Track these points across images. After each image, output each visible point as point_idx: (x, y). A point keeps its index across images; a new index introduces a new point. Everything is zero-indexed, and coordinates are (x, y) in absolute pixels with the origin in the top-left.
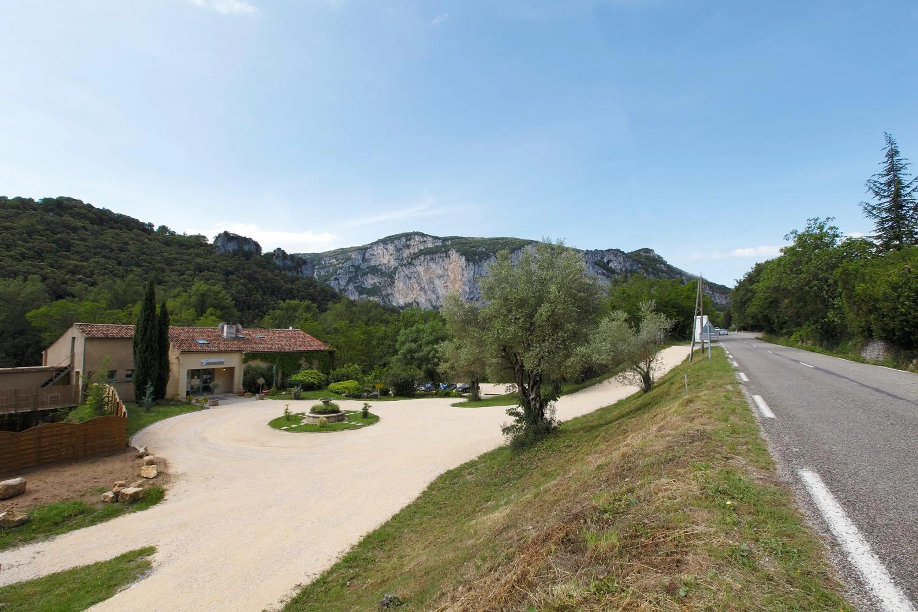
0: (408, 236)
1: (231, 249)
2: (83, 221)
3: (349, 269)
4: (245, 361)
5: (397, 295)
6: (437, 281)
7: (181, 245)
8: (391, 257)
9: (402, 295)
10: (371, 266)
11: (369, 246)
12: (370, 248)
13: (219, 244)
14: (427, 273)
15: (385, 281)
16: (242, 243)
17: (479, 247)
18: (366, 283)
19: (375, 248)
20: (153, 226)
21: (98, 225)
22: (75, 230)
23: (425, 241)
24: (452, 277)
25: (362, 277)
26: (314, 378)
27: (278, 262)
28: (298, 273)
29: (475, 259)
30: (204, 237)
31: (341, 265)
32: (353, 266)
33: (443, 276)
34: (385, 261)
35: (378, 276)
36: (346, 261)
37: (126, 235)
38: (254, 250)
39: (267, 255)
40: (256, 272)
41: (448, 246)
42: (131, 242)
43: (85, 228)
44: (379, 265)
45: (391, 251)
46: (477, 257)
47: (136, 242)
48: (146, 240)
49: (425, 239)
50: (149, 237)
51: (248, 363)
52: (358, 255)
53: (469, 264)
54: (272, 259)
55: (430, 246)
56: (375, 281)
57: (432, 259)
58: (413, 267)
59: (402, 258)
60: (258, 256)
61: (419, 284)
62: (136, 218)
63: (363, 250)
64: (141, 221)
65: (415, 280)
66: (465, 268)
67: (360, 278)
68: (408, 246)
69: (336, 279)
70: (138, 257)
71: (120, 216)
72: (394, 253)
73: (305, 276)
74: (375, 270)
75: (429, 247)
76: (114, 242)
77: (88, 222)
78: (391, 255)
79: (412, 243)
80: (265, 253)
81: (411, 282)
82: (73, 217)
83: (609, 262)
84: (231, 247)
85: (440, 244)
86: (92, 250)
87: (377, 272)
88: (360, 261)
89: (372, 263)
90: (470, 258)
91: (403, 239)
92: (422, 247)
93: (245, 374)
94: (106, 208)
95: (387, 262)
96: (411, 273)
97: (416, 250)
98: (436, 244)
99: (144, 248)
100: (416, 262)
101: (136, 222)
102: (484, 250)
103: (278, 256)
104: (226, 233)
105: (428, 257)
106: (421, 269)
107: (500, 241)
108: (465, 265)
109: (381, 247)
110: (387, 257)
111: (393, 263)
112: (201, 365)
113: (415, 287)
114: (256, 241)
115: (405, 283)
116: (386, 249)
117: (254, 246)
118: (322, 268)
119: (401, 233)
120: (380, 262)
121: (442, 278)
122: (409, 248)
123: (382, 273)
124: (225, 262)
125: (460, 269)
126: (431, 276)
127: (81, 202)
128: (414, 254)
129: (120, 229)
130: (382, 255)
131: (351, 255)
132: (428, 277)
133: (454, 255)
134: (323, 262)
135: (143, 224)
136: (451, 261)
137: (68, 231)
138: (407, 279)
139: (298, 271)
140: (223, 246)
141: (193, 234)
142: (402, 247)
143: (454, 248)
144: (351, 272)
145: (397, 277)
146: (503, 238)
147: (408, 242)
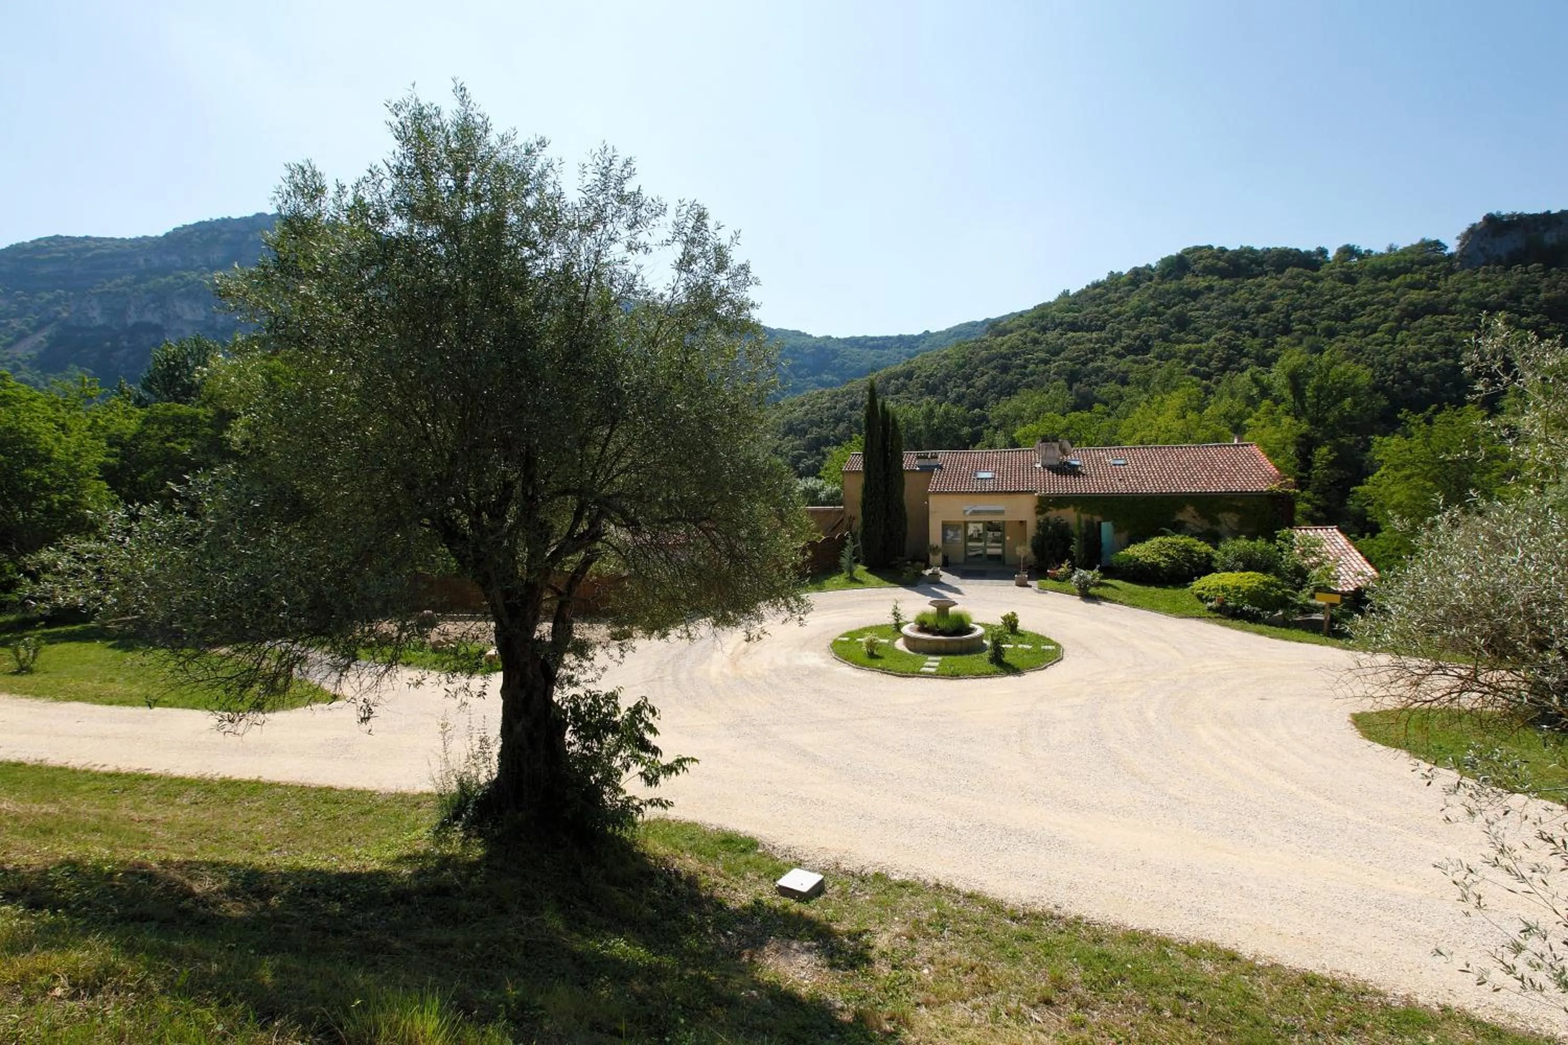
2: (1210, 277)
4: (1040, 511)
7: (1380, 273)
20: (1326, 252)
21: (1230, 277)
22: (1196, 294)
30: (1437, 243)
42: (1279, 293)
43: (1210, 288)
47: (1289, 291)
48: (1309, 281)
50: (1318, 273)
62: (1297, 248)
64: (1303, 249)
71: (1269, 252)
84: (1505, 243)
101: (1294, 253)
104: (1489, 218)
112: (964, 515)
127: (1211, 247)
140: (1483, 248)
141: (1409, 244)
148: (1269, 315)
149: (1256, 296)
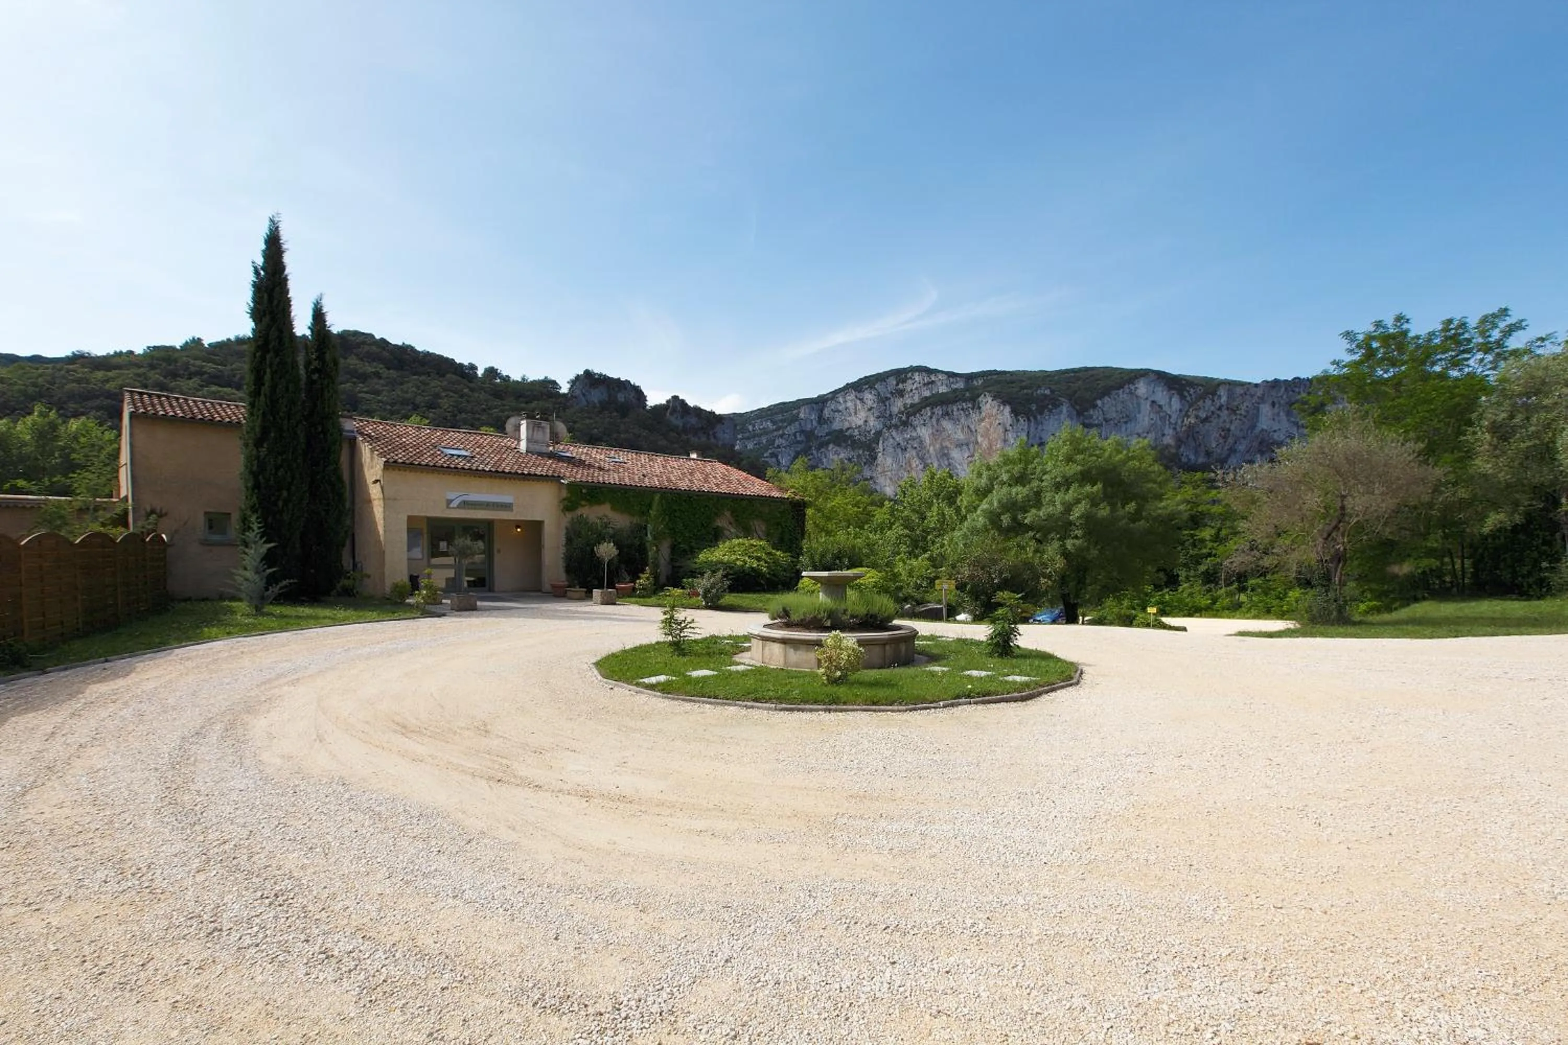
0: (901, 375)
1: (596, 401)
2: (375, 364)
3: (796, 437)
4: (569, 505)
5: (881, 480)
6: (955, 454)
7: (520, 397)
8: (870, 413)
9: (891, 479)
10: (835, 431)
11: (830, 396)
12: (832, 399)
13: (578, 392)
14: (936, 440)
15: (859, 456)
16: (613, 389)
17: (1039, 387)
18: (824, 460)
19: (841, 400)
20: (476, 368)
21: (396, 369)
22: (364, 378)
23: (933, 382)
24: (985, 444)
25: (818, 449)
26: (758, 559)
27: (676, 421)
28: (708, 439)
29: (1030, 410)
30: (554, 382)
31: (781, 432)
32: (802, 432)
33: (967, 445)
34: (858, 420)
35: (846, 448)
36: (790, 424)
37: (435, 384)
38: (634, 401)
39: (657, 408)
40: (639, 436)
41: (976, 388)
42: (443, 394)
43: (378, 375)
44: (848, 429)
45: (870, 403)
46: (1034, 407)
47: (452, 394)
48: (466, 390)
49: (933, 378)
50: (472, 385)
51: (580, 511)
52: (810, 414)
53: (1018, 421)
54: (665, 415)
55: (942, 389)
56: (842, 455)
57: (947, 414)
58: (910, 429)
59: (891, 415)
60: (641, 410)
61: (922, 459)
62: (451, 357)
63: (820, 402)
64: (458, 361)
65: (914, 453)
66: (1010, 428)
67: (814, 452)
68: (901, 393)
69: (774, 455)
70: (455, 416)
71: (428, 355)
72: (875, 405)
73: (720, 443)
74: (841, 438)
75: (940, 391)
76: (420, 394)
77: (381, 366)
78: (870, 409)
79: (908, 386)
80: (653, 405)
81: (908, 455)
82: (362, 360)
84: (597, 396)
85: (961, 385)
86: (389, 407)
87: (845, 441)
88: (815, 423)
89: (836, 426)
90: (1020, 409)
91: (892, 381)
92: (927, 393)
93: (569, 540)
94: (407, 343)
95: (861, 423)
96: (907, 441)
97: (916, 399)
98: (954, 386)
99: (462, 402)
100: (916, 420)
101: (450, 362)
102: (1047, 392)
103: (674, 411)
104: (587, 373)
105: (938, 410)
106: (924, 433)
107: (1080, 375)
108: (1010, 421)
109: (851, 396)
110: (862, 414)
111: (874, 424)
112: (448, 507)
113: (914, 465)
114: (637, 384)
115: (895, 459)
116: (861, 400)
117: (633, 394)
118: (748, 438)
119: (888, 369)
120: (850, 424)
121: (965, 447)
122: (902, 396)
123: (854, 442)
124: (588, 421)
125: (1001, 429)
126: (944, 444)
127: (372, 336)
128: (912, 405)
129: (429, 374)
130: (852, 411)
131: (798, 413)
132: (938, 446)
133: (988, 404)
134: (750, 428)
135: (461, 365)
136: (983, 414)
137: (355, 380)
138: (899, 450)
139: (709, 435)
140: (584, 395)
141: (536, 379)
142: (889, 395)
143: (989, 392)
144: (798, 442)
145: (881, 449)
147: (901, 386)
148: (437, 411)
149: (423, 391)
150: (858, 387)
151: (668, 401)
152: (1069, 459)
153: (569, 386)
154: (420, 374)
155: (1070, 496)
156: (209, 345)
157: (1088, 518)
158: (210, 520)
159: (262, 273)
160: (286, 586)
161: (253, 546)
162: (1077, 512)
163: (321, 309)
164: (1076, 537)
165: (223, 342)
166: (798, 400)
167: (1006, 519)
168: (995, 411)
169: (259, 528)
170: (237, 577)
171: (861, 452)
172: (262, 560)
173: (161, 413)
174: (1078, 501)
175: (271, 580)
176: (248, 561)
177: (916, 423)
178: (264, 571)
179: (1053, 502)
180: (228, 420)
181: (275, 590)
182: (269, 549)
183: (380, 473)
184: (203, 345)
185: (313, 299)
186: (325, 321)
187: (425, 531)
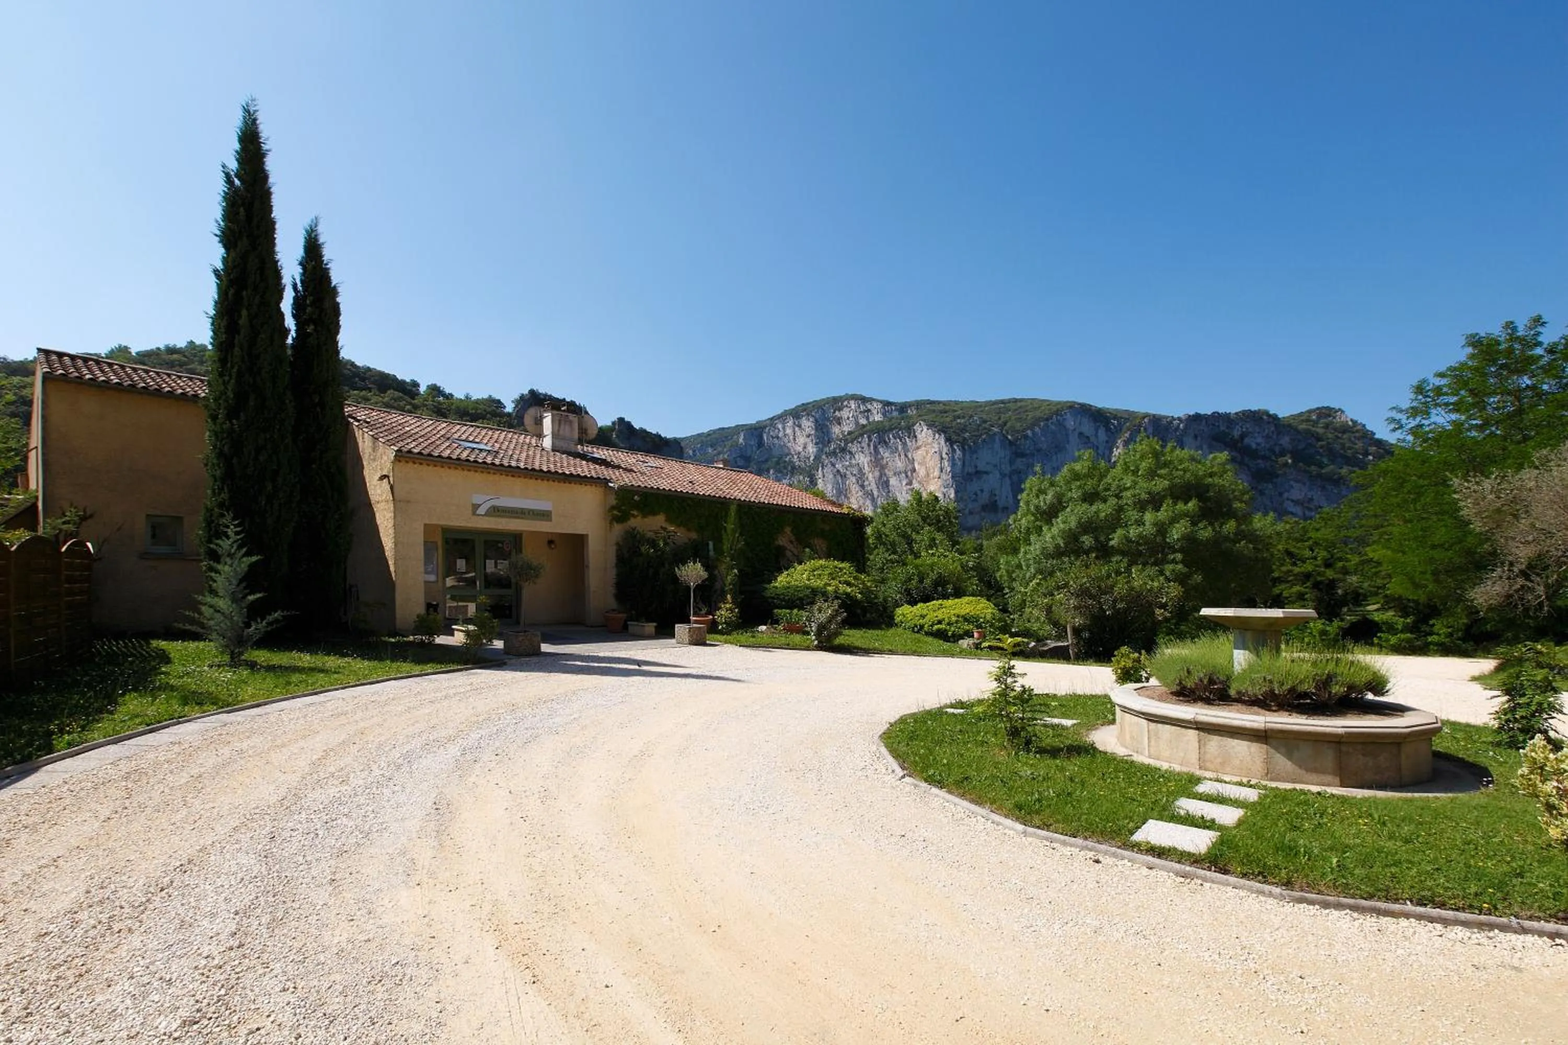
0: (837, 403)
4: (618, 515)
6: (894, 481)
8: (808, 440)
10: (775, 456)
11: (768, 422)
12: (770, 425)
13: (522, 411)
14: (875, 467)
17: (972, 417)
19: (780, 426)
20: (418, 385)
23: (869, 410)
24: (922, 472)
27: (620, 442)
29: (966, 440)
30: (499, 402)
32: (742, 456)
33: (905, 472)
34: (797, 447)
36: (729, 451)
41: (911, 417)
44: (787, 455)
45: (808, 430)
46: (968, 436)
49: (869, 406)
51: (632, 522)
52: (749, 439)
53: (953, 449)
55: (878, 417)
57: (884, 442)
58: (848, 456)
59: (829, 442)
61: (861, 486)
63: (758, 429)
65: (853, 480)
66: (946, 456)
68: (838, 421)
72: (813, 432)
74: (781, 464)
75: (876, 419)
78: (808, 436)
79: (845, 413)
81: (848, 483)
83: (1242, 437)
85: (895, 414)
87: (785, 467)
88: (754, 448)
89: (776, 452)
90: (954, 437)
91: (829, 408)
92: (863, 422)
95: (800, 449)
96: (847, 467)
97: (853, 427)
98: (889, 415)
100: (854, 448)
102: (980, 422)
103: (620, 433)
105: (875, 438)
106: (863, 460)
107: (1009, 406)
108: (945, 450)
109: (790, 422)
110: (802, 440)
111: (813, 450)
112: (474, 513)
115: (835, 485)
116: (800, 426)
119: (824, 397)
120: (790, 449)
121: (903, 475)
122: (839, 424)
123: (794, 468)
125: (937, 457)
126: (883, 472)
128: (850, 433)
129: (370, 390)
130: (791, 437)
131: (738, 439)
132: (877, 474)
133: (924, 433)
135: (404, 382)
136: (920, 443)
138: (839, 477)
141: (480, 397)
142: (826, 423)
143: (924, 421)
145: (820, 475)
146: (1016, 401)
147: (837, 413)
150: (796, 414)
151: (614, 423)
152: (1152, 474)
153: (513, 405)
154: (361, 389)
155: (1163, 514)
156: (137, 353)
157: (1190, 540)
158: (154, 527)
159: (237, 182)
160: (276, 621)
161: (228, 561)
162: (1176, 533)
163: (316, 239)
164: (1174, 561)
165: (152, 350)
166: (737, 426)
167: (1087, 540)
168: (930, 439)
169: (237, 533)
170: (204, 608)
171: (801, 477)
172: (241, 581)
173: (88, 377)
174: (1174, 520)
175: (255, 612)
176: (220, 583)
177: (854, 450)
178: (244, 597)
179: (1140, 523)
180: (180, 391)
181: (258, 628)
182: (252, 566)
183: (389, 465)
184: (130, 353)
185: (306, 222)
186: (321, 256)
187: (440, 543)
